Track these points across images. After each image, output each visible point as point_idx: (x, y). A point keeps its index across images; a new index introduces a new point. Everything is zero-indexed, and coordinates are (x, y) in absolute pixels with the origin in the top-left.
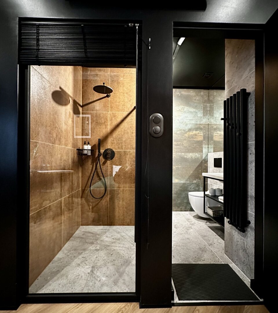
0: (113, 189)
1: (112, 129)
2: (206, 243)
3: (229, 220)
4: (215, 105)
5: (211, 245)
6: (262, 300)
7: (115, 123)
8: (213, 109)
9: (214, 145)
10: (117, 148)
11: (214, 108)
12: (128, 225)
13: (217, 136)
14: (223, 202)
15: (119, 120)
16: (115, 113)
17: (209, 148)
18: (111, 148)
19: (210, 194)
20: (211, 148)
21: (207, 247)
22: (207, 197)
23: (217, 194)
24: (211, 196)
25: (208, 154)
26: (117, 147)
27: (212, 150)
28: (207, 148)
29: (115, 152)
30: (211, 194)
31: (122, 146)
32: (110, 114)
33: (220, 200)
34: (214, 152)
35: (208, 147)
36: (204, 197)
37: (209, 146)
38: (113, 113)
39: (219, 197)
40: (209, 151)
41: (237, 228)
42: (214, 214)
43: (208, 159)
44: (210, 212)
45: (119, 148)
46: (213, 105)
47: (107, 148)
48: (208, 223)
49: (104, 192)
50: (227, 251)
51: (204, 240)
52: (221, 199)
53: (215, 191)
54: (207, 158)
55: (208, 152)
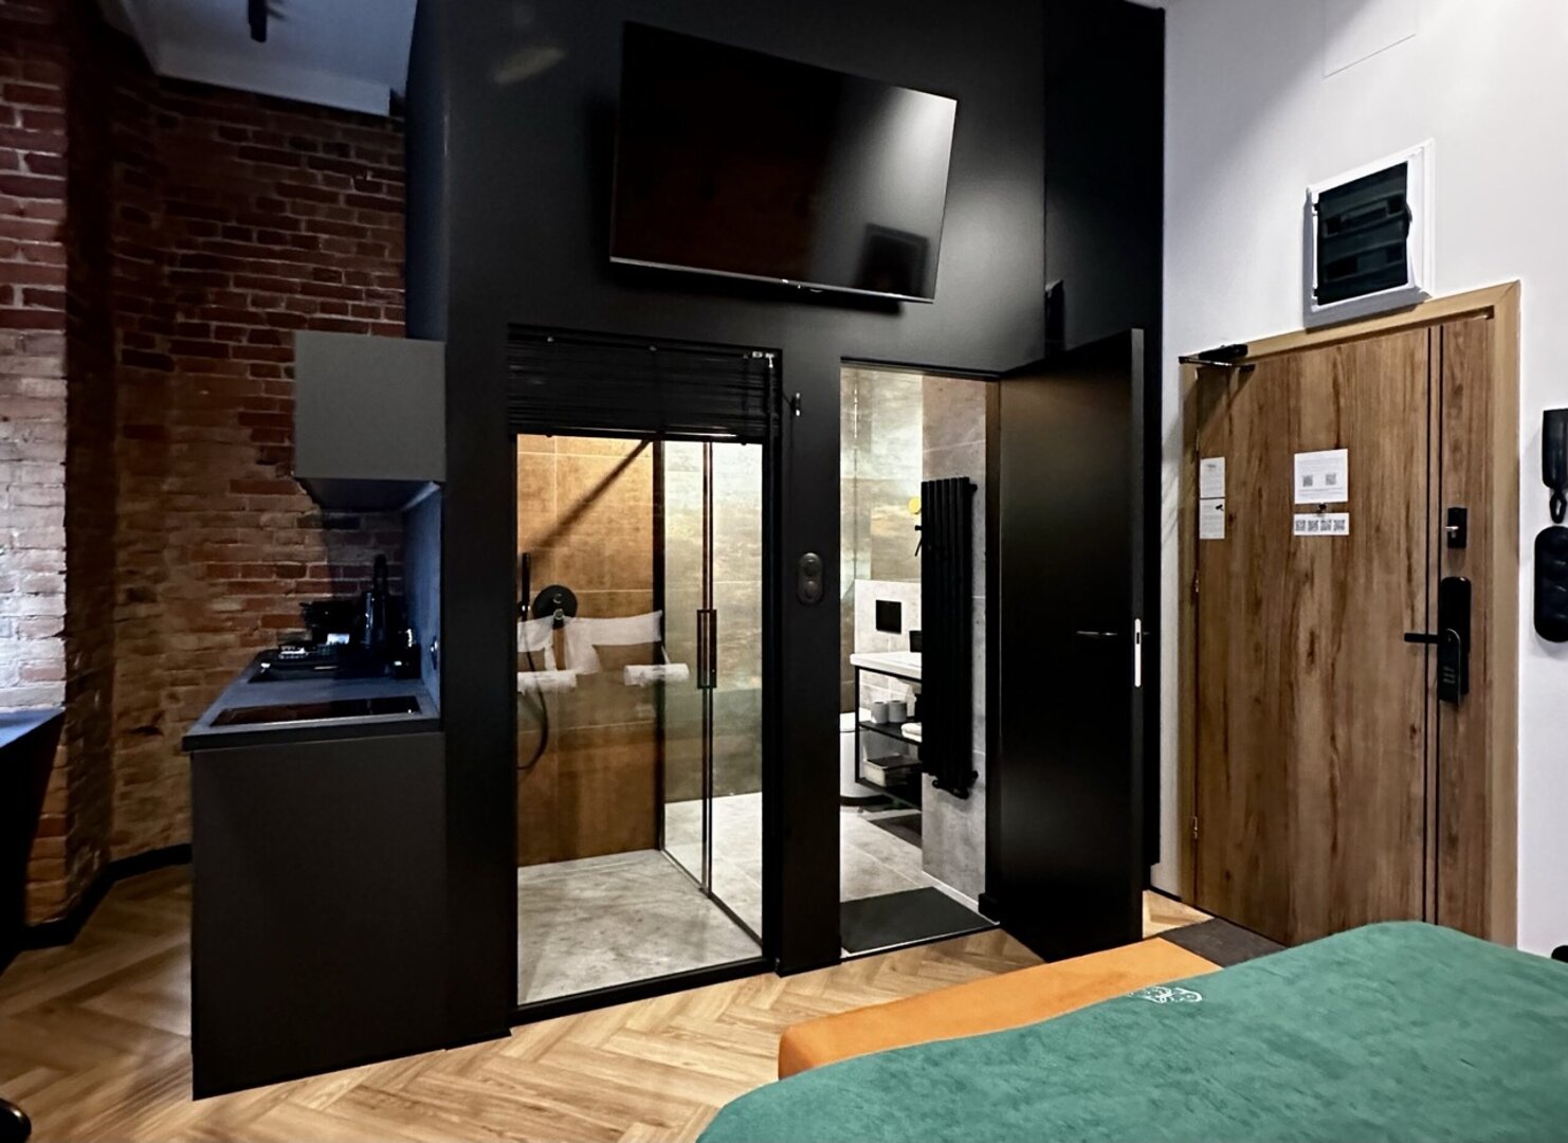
0: (572, 728)
1: (567, 514)
2: (875, 860)
3: (934, 778)
4: (875, 416)
5: (886, 859)
6: (997, 923)
7: (576, 493)
8: (870, 427)
9: (873, 552)
10: (583, 582)
11: (873, 424)
12: (624, 850)
13: (880, 522)
14: (919, 739)
15: (591, 483)
16: (578, 458)
17: (858, 563)
18: (564, 583)
19: (874, 721)
20: (863, 561)
21: (880, 864)
22: (868, 728)
23: (894, 719)
24: (878, 725)
25: (853, 583)
26: (583, 579)
27: (866, 570)
28: (852, 563)
29: (579, 598)
30: (876, 718)
31: (601, 577)
32: (559, 462)
33: (905, 735)
34: (872, 578)
35: (855, 560)
36: (857, 731)
37: (858, 556)
38: (569, 458)
39: (904, 727)
40: (858, 574)
41: (952, 793)
42: (887, 777)
43: (853, 600)
44: (876, 775)
45: (590, 583)
46: (871, 414)
47: (547, 584)
48: (865, 813)
49: (537, 742)
50: (927, 863)
51: (869, 852)
52: (913, 731)
53: (886, 708)
54: (850, 595)
55: (855, 577)
